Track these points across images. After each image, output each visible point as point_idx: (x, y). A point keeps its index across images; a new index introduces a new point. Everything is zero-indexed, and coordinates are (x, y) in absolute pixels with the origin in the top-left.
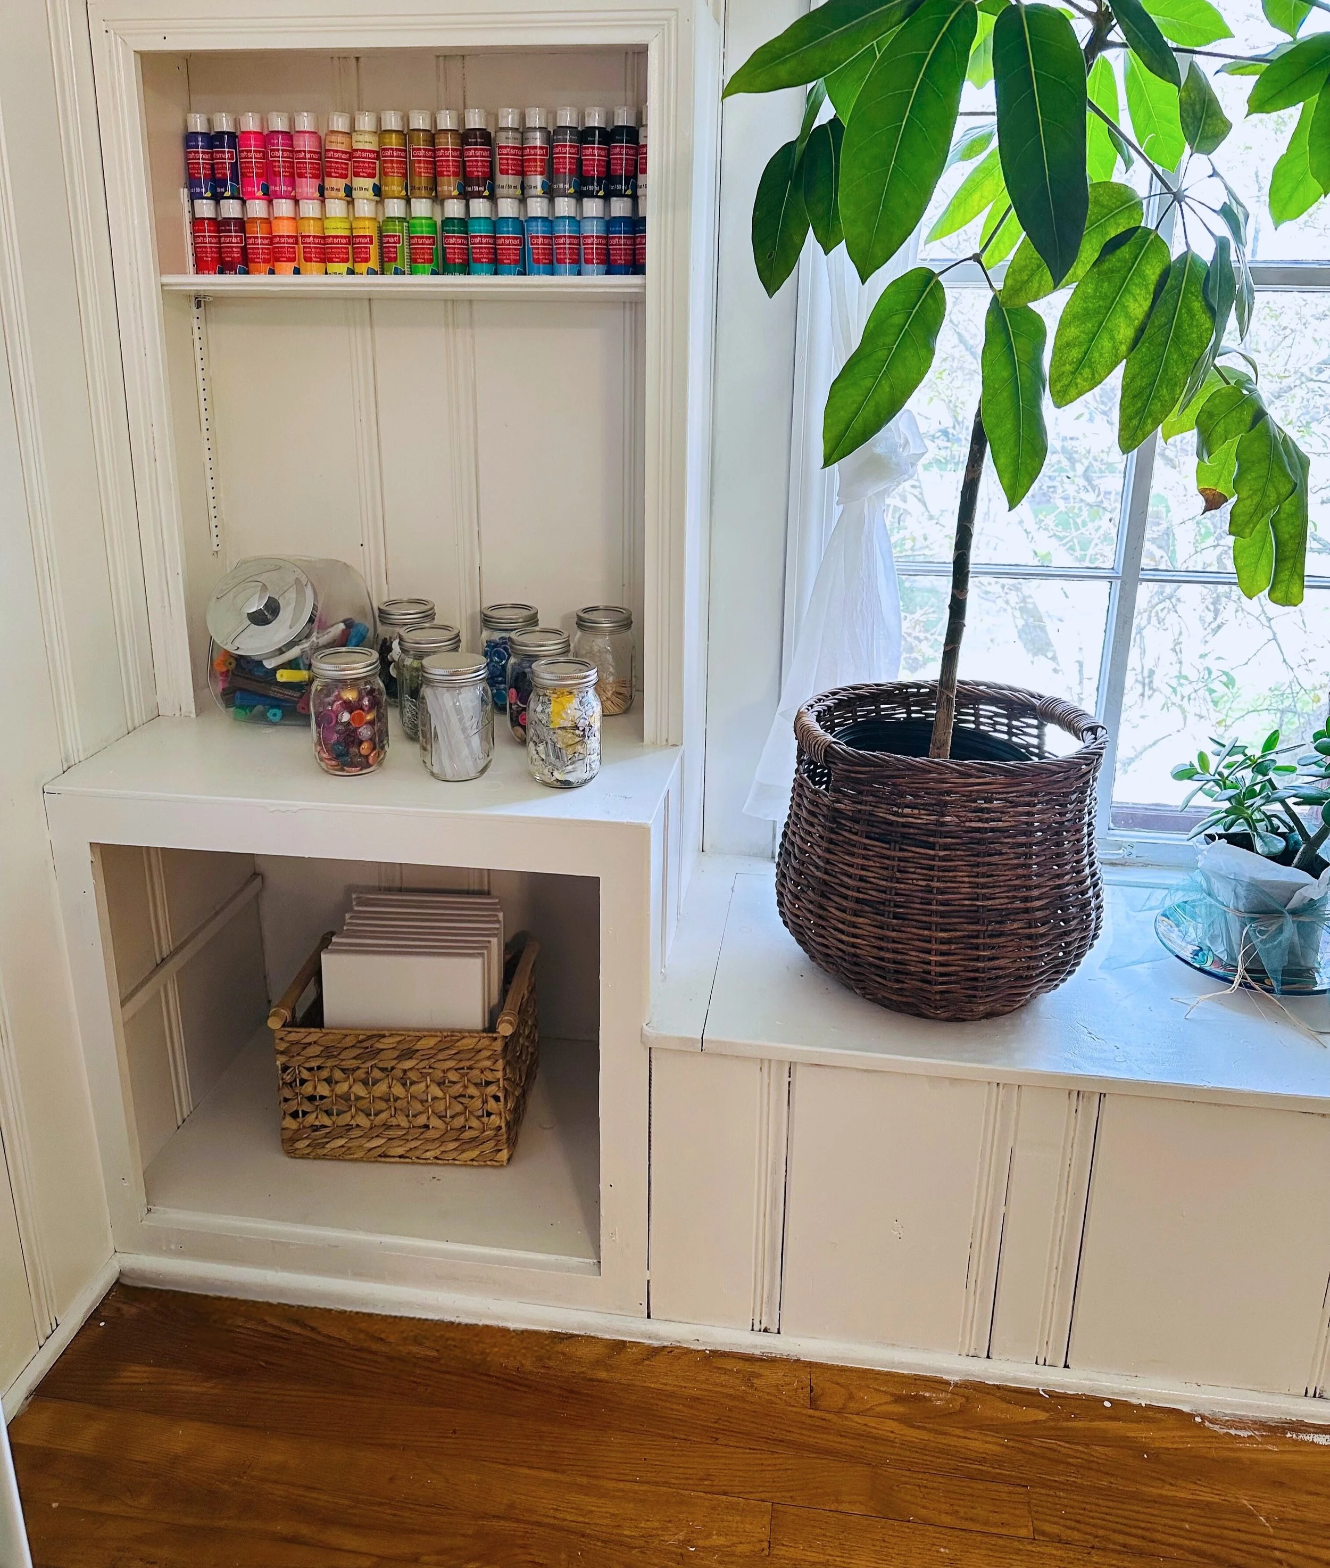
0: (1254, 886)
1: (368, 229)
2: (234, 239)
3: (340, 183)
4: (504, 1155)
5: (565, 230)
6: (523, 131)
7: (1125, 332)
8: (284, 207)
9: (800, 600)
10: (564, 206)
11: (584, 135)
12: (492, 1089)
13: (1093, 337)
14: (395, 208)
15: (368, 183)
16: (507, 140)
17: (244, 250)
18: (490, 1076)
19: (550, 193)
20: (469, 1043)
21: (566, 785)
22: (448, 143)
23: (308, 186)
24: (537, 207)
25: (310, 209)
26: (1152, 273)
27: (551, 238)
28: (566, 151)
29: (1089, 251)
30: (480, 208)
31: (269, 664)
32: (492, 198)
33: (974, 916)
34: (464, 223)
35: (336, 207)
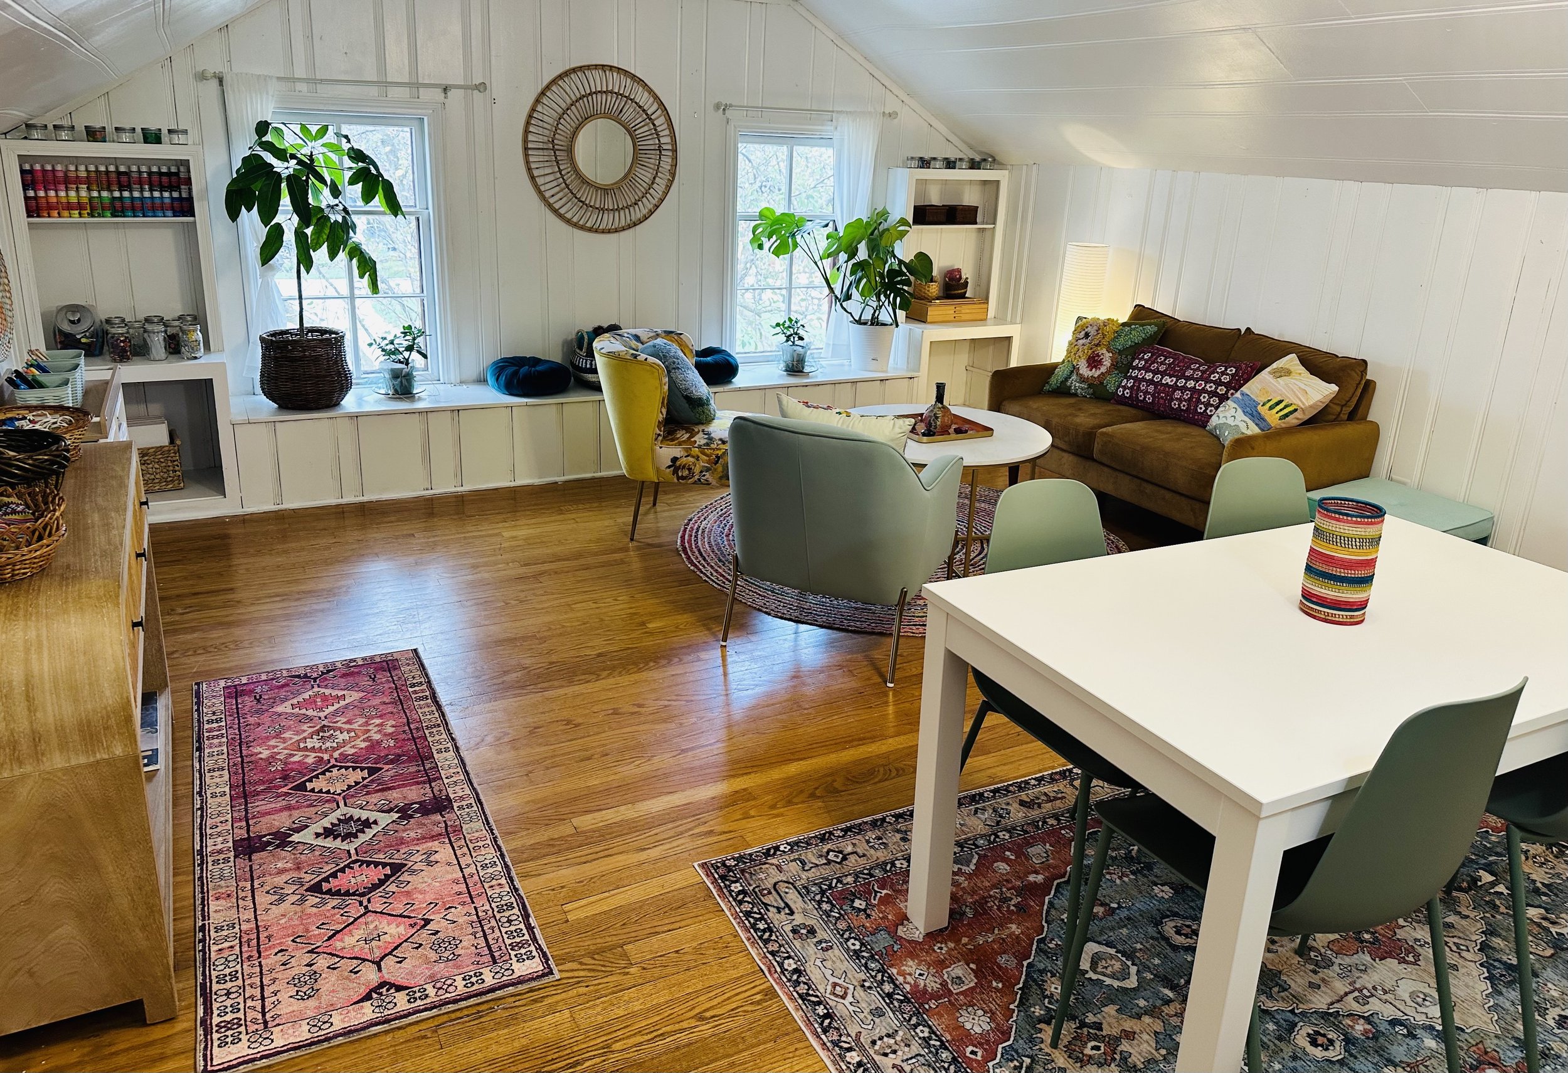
0: (393, 370)
1: (86, 200)
2: (33, 203)
3: (74, 186)
4: (182, 485)
5: (158, 201)
6: (140, 172)
7: (325, 237)
8: (52, 193)
9: (252, 311)
10: (156, 194)
11: (160, 174)
12: (176, 463)
13: (318, 238)
14: (95, 194)
15: (85, 186)
16: (135, 175)
17: (37, 206)
18: (174, 459)
19: (151, 190)
20: (166, 449)
21: (196, 358)
22: (114, 175)
23: (63, 187)
24: (147, 194)
25: (62, 194)
26: (329, 225)
27: (153, 203)
28: (155, 178)
29: (314, 221)
30: (126, 194)
31: (78, 337)
32: (131, 192)
33: (317, 377)
34: (121, 198)
35: (72, 194)
